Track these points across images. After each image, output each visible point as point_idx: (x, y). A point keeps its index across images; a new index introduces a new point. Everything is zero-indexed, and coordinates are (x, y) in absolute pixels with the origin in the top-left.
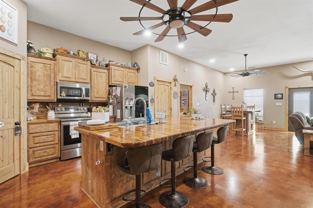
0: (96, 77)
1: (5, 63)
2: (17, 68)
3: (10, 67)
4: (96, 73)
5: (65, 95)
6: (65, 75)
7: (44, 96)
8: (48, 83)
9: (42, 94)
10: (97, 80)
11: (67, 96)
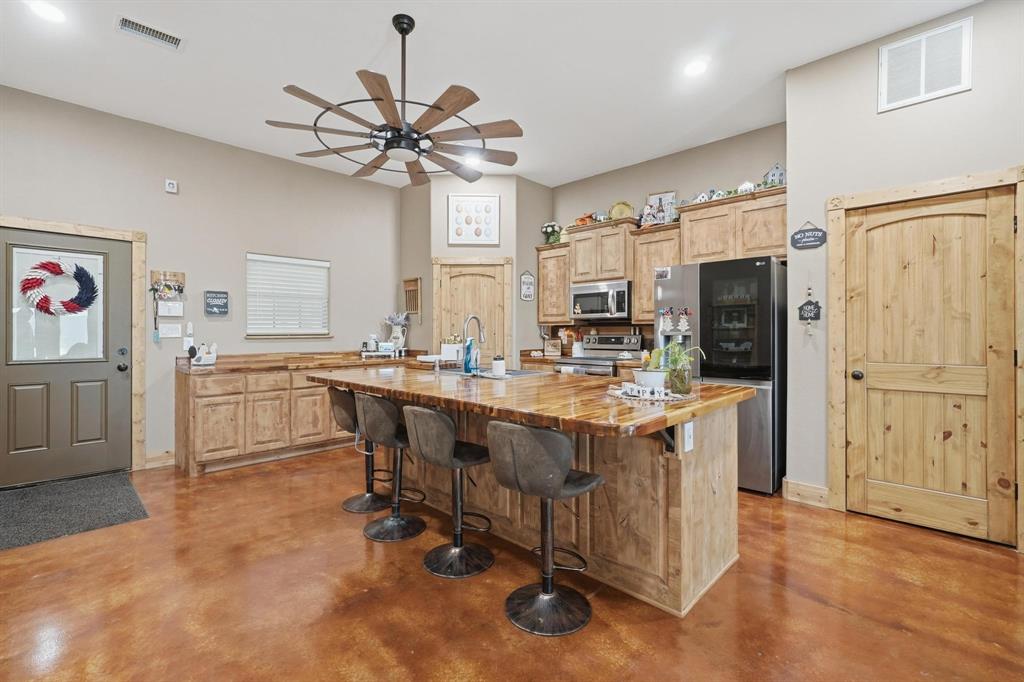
0: (645, 259)
1: (483, 275)
2: (498, 279)
3: (490, 279)
4: (645, 246)
5: (580, 311)
6: (580, 270)
7: (558, 315)
8: (561, 290)
9: (554, 311)
10: (648, 265)
11: (583, 312)
